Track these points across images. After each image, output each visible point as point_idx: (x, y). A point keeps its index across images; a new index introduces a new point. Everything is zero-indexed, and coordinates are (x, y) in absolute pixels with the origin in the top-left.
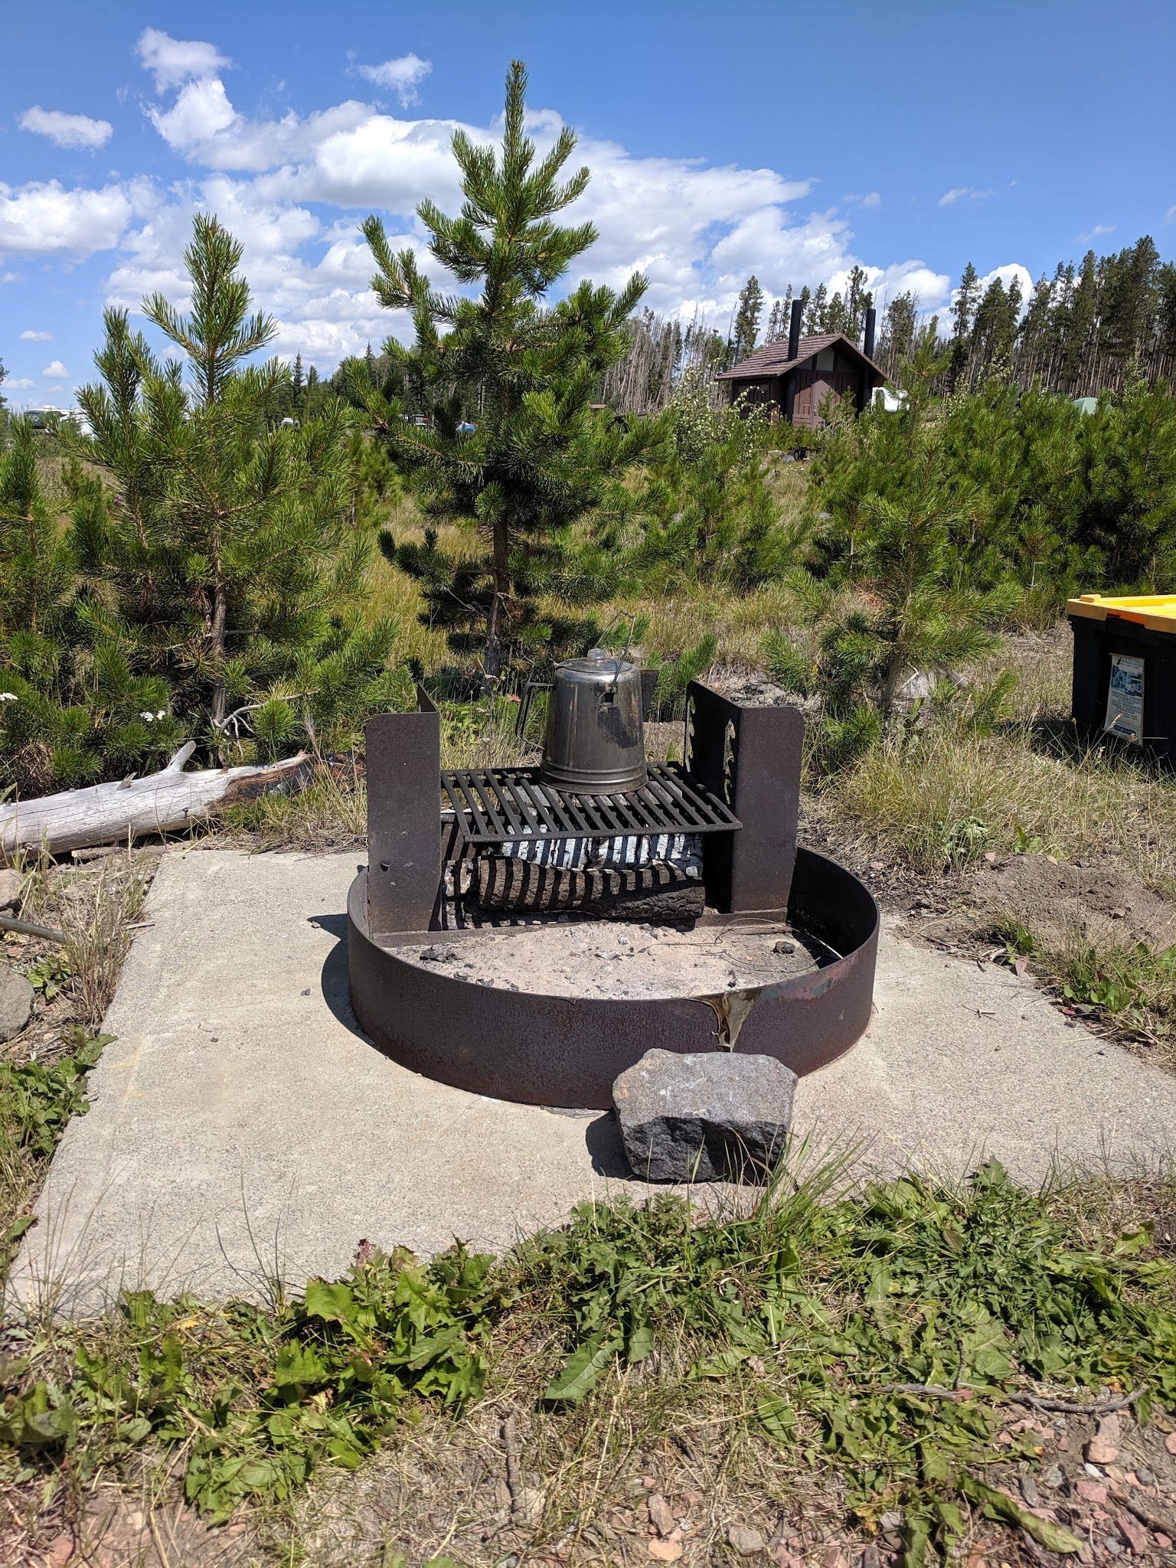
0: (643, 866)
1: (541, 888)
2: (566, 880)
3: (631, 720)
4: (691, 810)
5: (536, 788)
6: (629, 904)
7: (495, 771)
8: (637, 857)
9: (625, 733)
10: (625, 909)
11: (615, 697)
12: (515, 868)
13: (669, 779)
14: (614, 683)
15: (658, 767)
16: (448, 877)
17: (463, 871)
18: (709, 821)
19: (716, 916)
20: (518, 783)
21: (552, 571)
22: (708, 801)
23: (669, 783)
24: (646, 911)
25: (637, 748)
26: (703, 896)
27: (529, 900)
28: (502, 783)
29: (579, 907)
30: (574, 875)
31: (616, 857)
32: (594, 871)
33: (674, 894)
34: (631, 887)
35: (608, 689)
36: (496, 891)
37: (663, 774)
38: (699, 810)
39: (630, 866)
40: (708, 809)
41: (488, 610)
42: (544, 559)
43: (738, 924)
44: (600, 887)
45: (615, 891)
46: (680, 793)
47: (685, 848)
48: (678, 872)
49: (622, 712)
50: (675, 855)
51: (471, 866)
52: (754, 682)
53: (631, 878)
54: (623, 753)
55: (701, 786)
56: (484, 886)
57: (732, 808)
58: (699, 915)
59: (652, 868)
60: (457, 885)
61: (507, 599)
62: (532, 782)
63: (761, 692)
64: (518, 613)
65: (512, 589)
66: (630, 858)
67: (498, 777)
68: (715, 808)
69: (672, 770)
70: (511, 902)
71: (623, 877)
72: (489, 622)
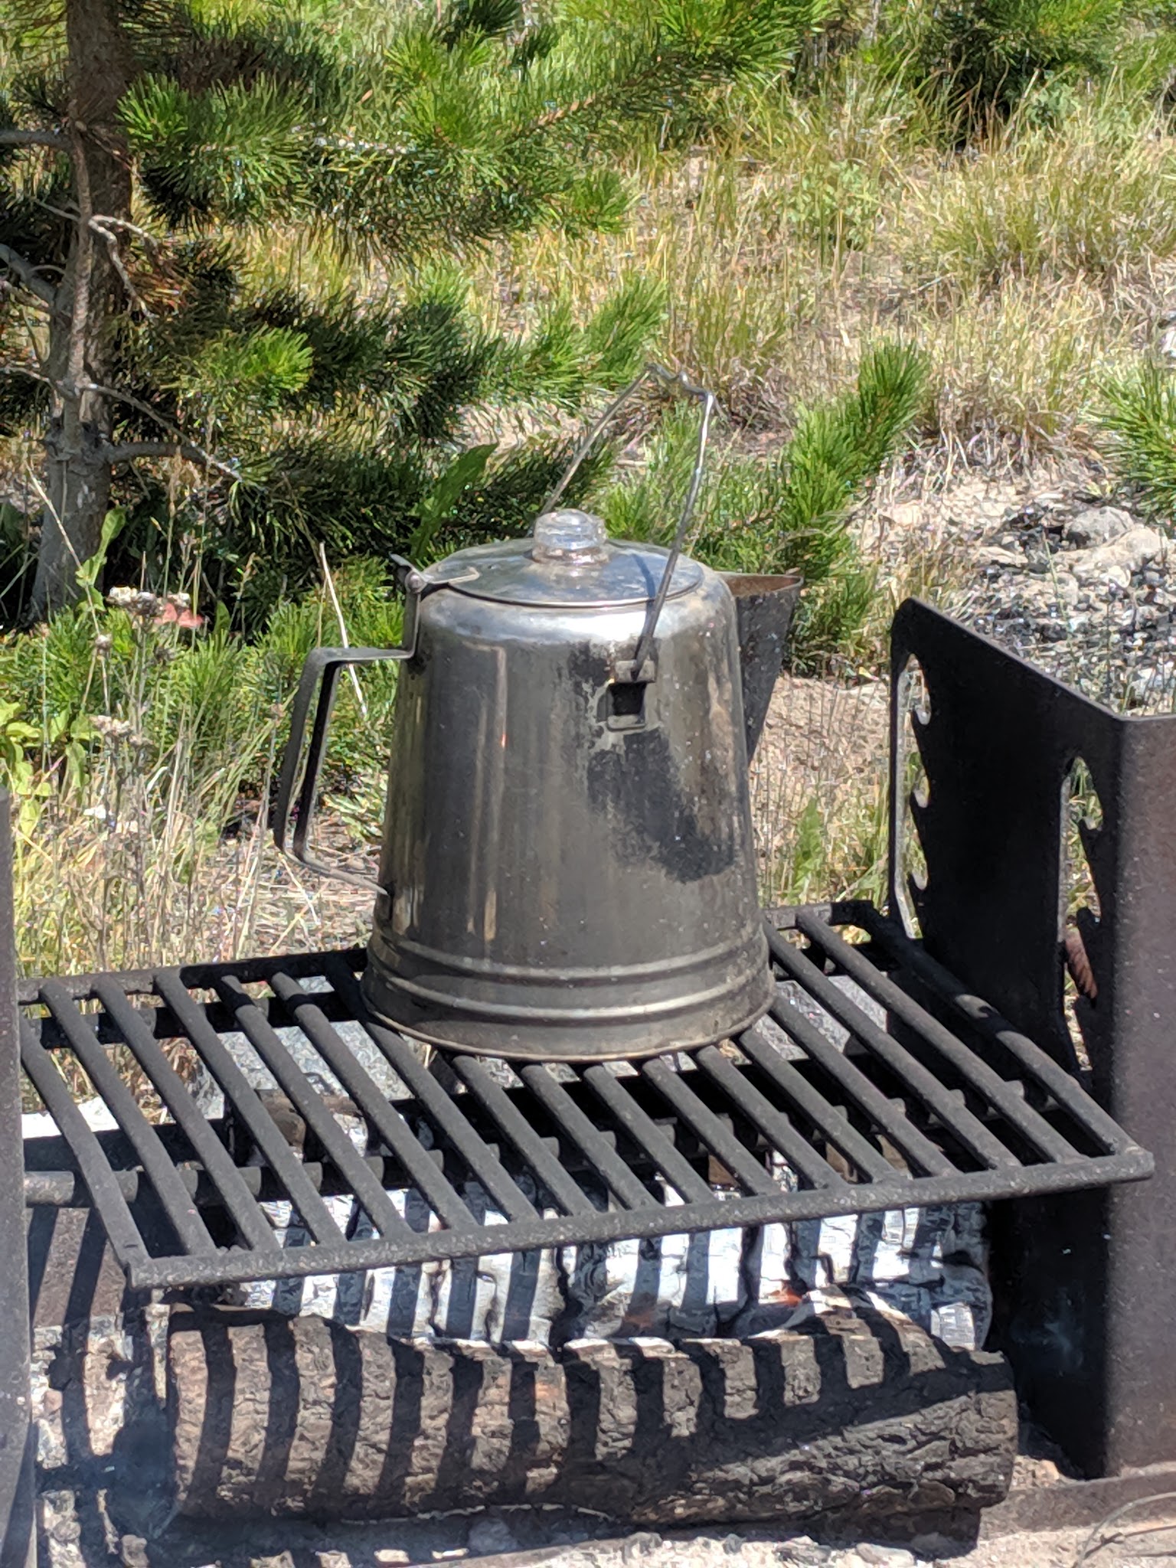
0: (776, 1317)
1: (406, 1425)
2: (496, 1393)
3: (707, 771)
4: (950, 1103)
5: (350, 1034)
6: (739, 1471)
7: (197, 976)
8: (749, 1278)
9: (688, 824)
10: (721, 1488)
11: (649, 696)
12: (302, 1358)
13: (841, 969)
14: (643, 646)
15: (800, 926)
16: (40, 1388)
17: (94, 1364)
18: (1029, 1153)
19: (1055, 1494)
20: (282, 1012)
21: (296, 135)
22: (1009, 1066)
23: (844, 984)
24: (799, 1492)
25: (735, 875)
26: (1011, 1425)
27: (363, 1474)
28: (224, 1016)
29: (551, 1491)
30: (524, 1372)
31: (671, 1287)
32: (590, 1342)
33: (904, 1424)
34: (740, 1405)
35: (623, 668)
36: (236, 1450)
37: (818, 952)
38: (978, 1102)
39: (726, 1321)
40: (1010, 1095)
41: (52, 279)
42: (264, 88)
43: (1137, 1515)
44: (627, 1413)
45: (683, 1422)
46: (878, 1016)
47: (924, 1236)
48: (912, 1339)
49: (677, 749)
50: (888, 1264)
51: (122, 1345)
52: (1046, 496)
53: (741, 1374)
54: (687, 896)
55: (973, 1003)
56: (190, 1431)
57: (1101, 1088)
58: (993, 1495)
59: (813, 1326)
60: (74, 1417)
61: (125, 237)
62: (336, 1007)
63: (1080, 540)
64: (171, 293)
65: (138, 201)
66: (724, 1287)
67: (209, 996)
68: (1037, 1092)
69: (853, 935)
70: (296, 1487)
71: (710, 1368)
72: (61, 324)
